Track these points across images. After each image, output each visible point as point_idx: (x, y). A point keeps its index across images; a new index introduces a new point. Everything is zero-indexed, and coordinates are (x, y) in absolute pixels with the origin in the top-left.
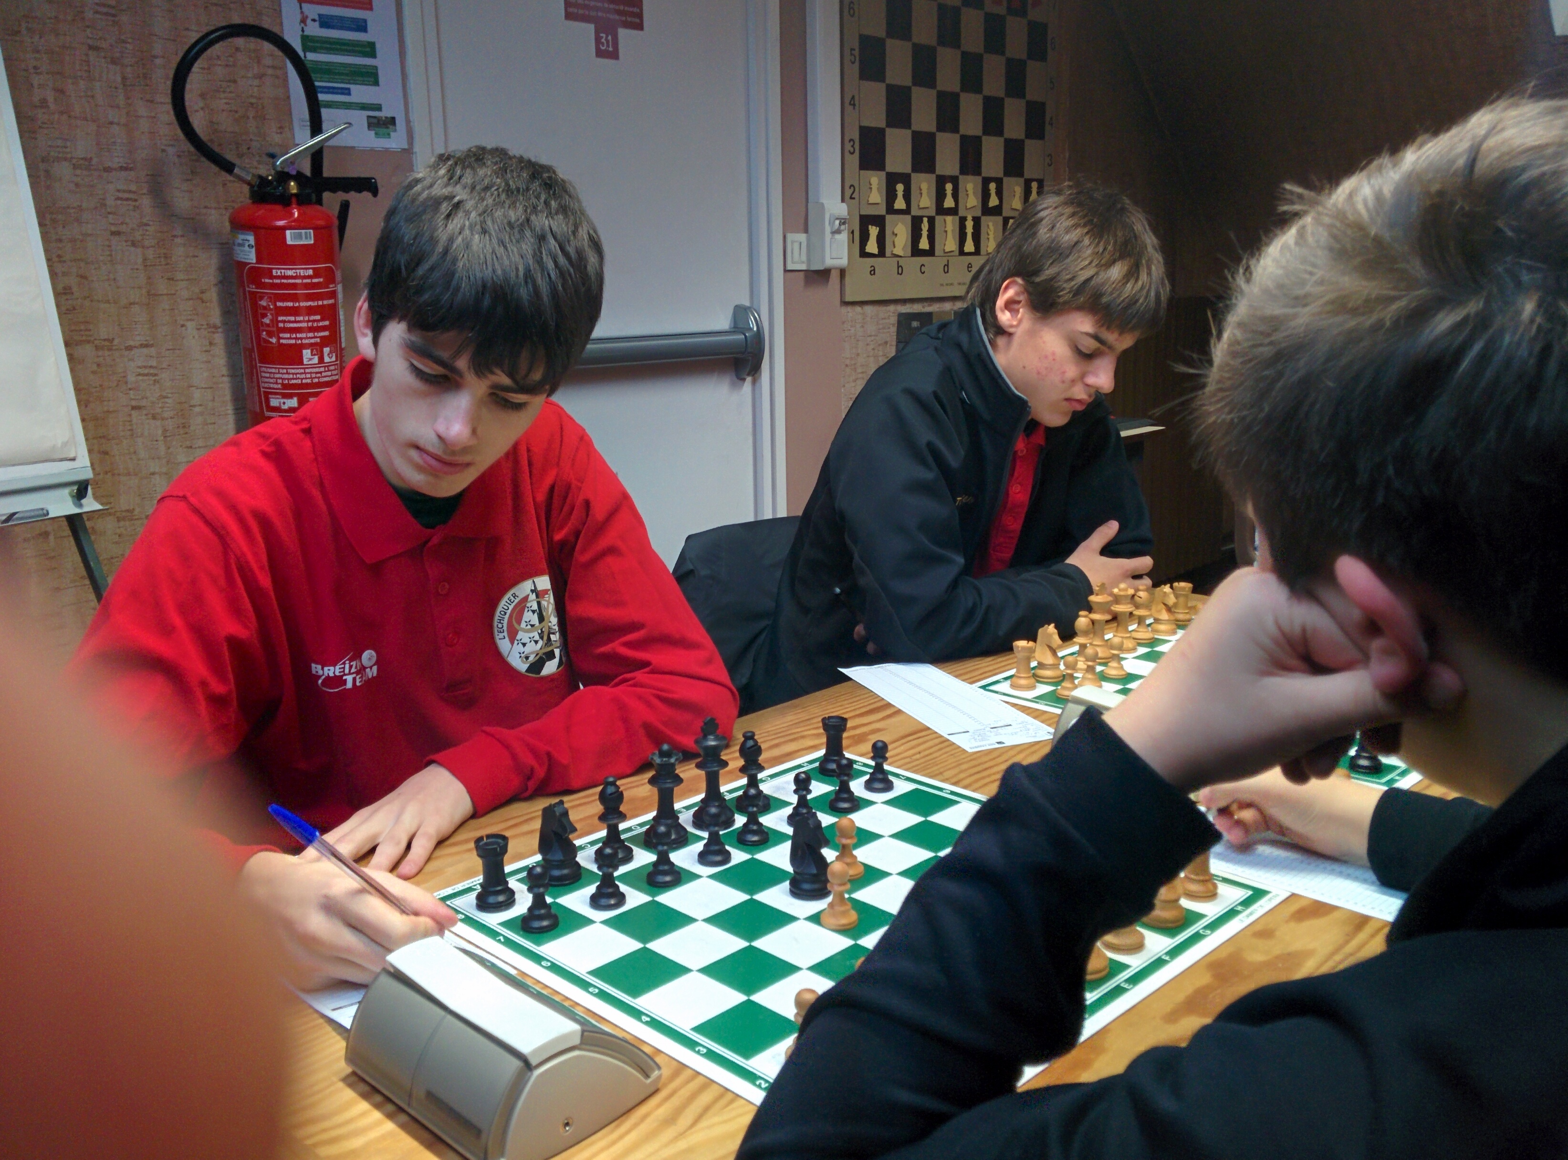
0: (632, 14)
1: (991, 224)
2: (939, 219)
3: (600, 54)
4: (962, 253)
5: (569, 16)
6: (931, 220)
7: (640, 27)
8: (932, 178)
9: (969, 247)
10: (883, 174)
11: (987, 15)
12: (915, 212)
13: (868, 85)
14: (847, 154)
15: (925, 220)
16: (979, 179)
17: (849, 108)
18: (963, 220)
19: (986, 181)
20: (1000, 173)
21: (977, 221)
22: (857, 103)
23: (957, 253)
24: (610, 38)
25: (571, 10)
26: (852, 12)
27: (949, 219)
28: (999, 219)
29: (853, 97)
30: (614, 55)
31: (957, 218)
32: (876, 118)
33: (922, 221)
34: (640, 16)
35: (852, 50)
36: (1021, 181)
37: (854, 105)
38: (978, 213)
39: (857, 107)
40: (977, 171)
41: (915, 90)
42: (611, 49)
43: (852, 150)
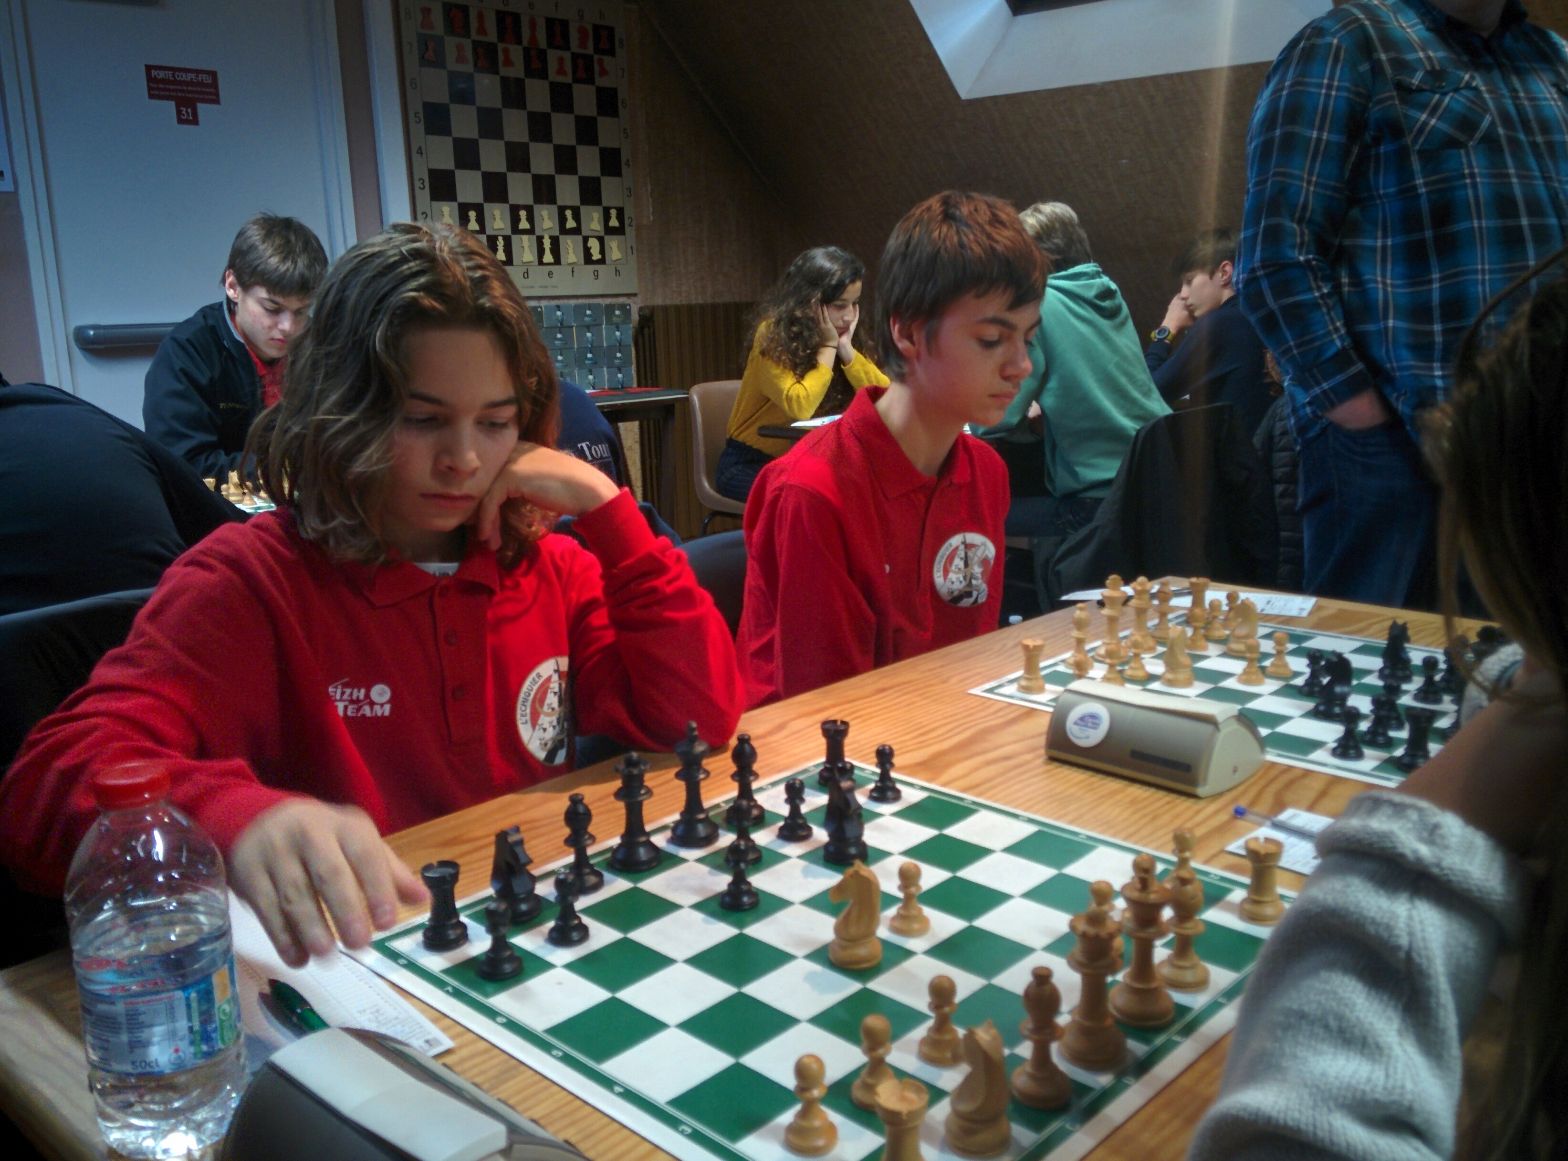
0: (211, 94)
1: (569, 242)
2: (515, 238)
3: (181, 121)
4: (541, 263)
5: (151, 96)
6: (507, 240)
7: (217, 101)
8: (506, 207)
9: (548, 258)
10: (455, 205)
11: (551, 84)
12: (489, 232)
13: (436, 139)
14: (417, 191)
15: (500, 238)
16: (554, 208)
17: (415, 157)
18: (540, 240)
19: (562, 210)
20: (576, 202)
21: (555, 241)
22: (424, 151)
23: (537, 263)
24: (189, 110)
25: (153, 92)
26: (414, 86)
27: (525, 238)
28: (579, 239)
29: (420, 148)
30: (195, 121)
31: (534, 238)
32: (446, 162)
33: (497, 239)
34: (217, 94)
35: (416, 113)
36: (600, 209)
37: (421, 153)
38: (556, 232)
39: (424, 156)
40: (552, 200)
41: (482, 143)
42: (191, 118)
43: (422, 186)
